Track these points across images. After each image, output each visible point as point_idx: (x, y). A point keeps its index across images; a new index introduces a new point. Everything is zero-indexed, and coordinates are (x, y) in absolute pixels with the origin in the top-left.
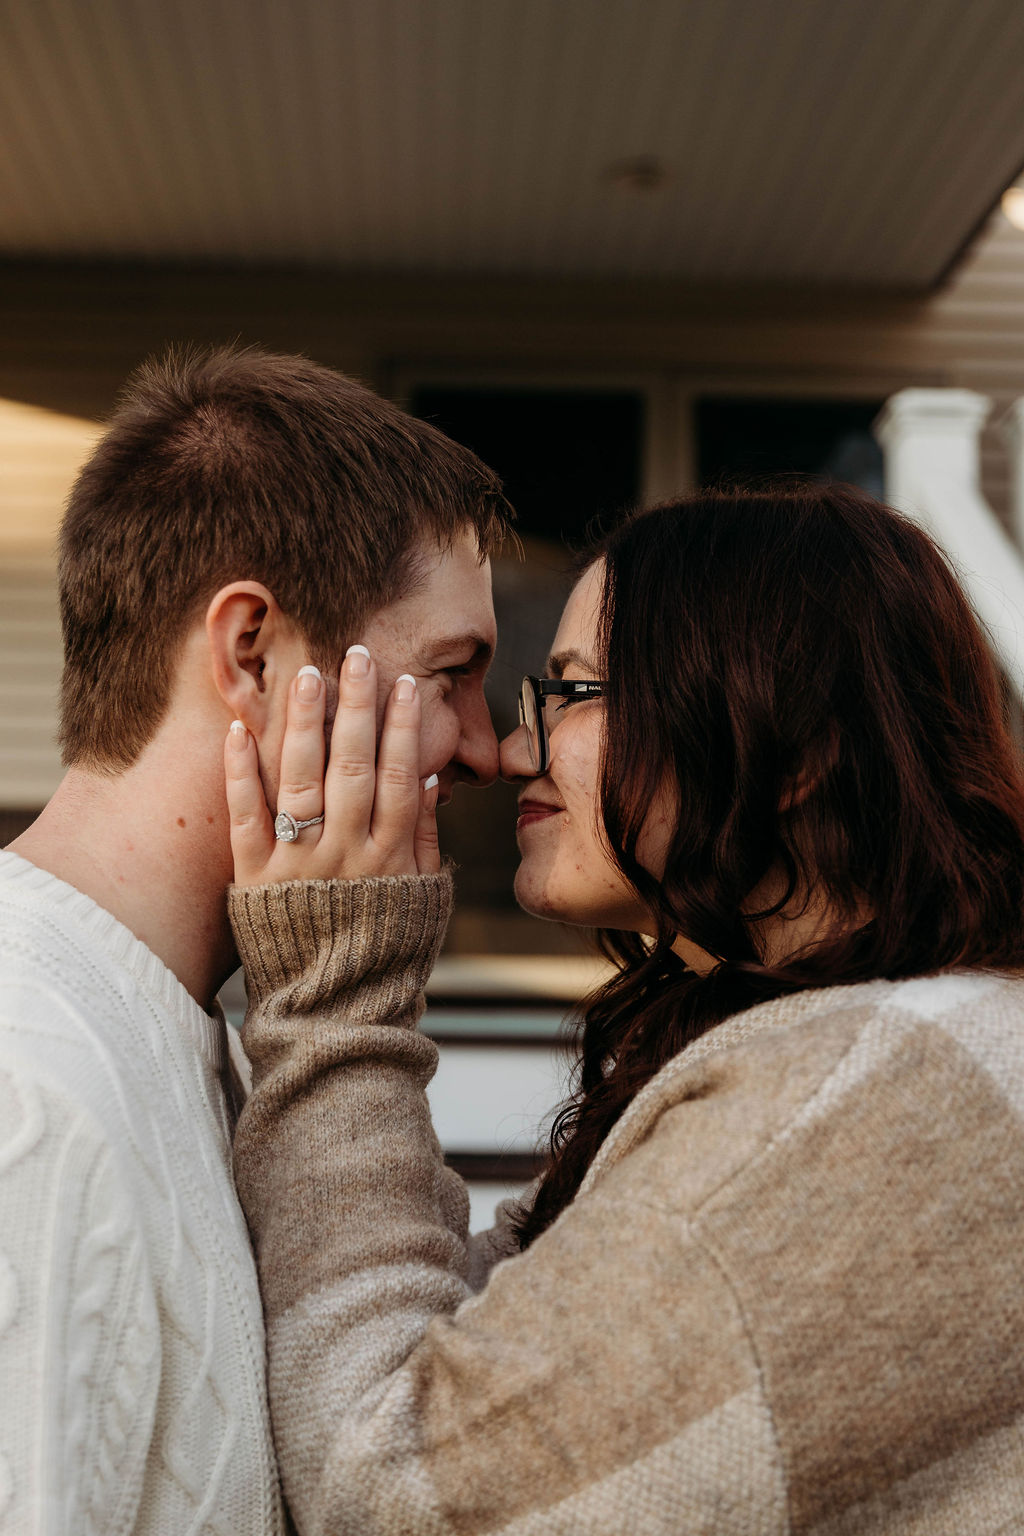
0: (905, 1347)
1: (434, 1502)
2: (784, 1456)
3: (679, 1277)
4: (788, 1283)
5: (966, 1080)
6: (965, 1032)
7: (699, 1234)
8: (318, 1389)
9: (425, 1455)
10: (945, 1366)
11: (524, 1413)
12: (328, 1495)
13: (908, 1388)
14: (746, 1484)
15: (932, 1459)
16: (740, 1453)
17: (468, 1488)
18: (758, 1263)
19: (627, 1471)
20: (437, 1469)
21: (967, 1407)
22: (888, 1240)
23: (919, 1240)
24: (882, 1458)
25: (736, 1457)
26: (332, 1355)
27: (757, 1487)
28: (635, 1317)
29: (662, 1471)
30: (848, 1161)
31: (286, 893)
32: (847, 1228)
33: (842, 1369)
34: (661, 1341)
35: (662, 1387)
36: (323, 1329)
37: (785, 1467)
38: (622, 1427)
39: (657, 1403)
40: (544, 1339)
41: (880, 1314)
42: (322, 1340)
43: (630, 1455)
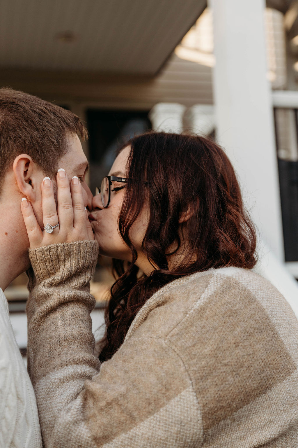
0: (234, 371)
1: (89, 435)
2: (200, 407)
3: (163, 357)
4: (197, 355)
5: (243, 292)
6: (241, 279)
7: (168, 343)
8: (53, 402)
9: (86, 421)
10: (246, 376)
11: (117, 404)
12: (55, 435)
13: (236, 383)
14: (189, 416)
15: (244, 405)
16: (187, 407)
17: (100, 430)
18: (188, 350)
19: (152, 417)
20: (90, 425)
21: (253, 388)
22: (226, 340)
23: (235, 339)
24: (229, 405)
25: (186, 409)
26: (58, 392)
27: (193, 417)
28: (150, 370)
29: (163, 416)
30: (212, 317)
31: (49, 249)
32: (214, 337)
33: (216, 379)
34: (160, 376)
35: (161, 390)
36: (55, 383)
37: (201, 410)
38: (150, 404)
39: (160, 395)
40: (122, 381)
41: (226, 362)
42: (54, 386)
43: (153, 412)
